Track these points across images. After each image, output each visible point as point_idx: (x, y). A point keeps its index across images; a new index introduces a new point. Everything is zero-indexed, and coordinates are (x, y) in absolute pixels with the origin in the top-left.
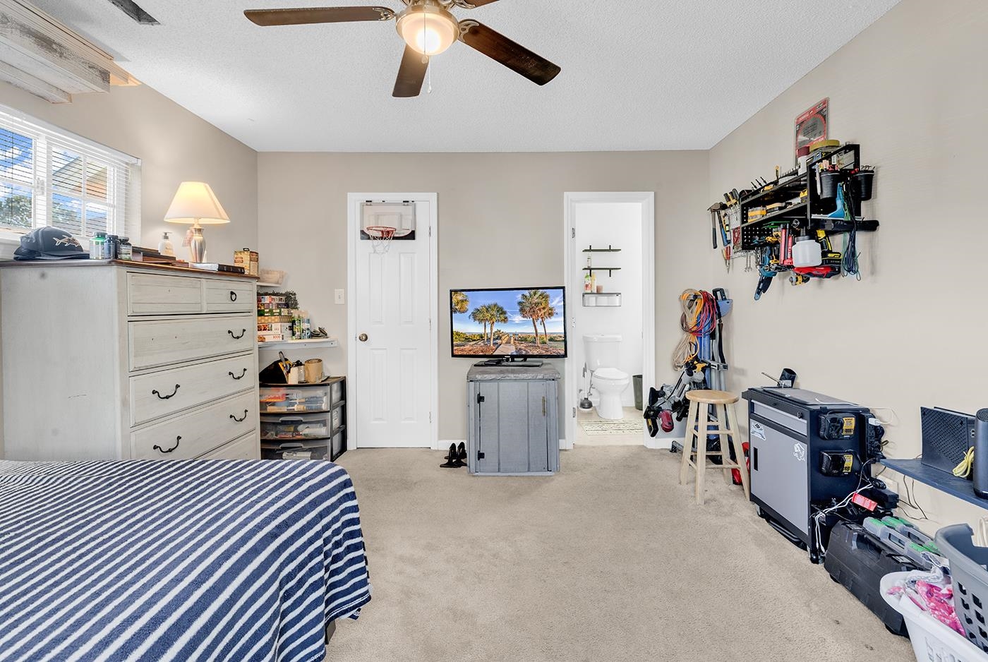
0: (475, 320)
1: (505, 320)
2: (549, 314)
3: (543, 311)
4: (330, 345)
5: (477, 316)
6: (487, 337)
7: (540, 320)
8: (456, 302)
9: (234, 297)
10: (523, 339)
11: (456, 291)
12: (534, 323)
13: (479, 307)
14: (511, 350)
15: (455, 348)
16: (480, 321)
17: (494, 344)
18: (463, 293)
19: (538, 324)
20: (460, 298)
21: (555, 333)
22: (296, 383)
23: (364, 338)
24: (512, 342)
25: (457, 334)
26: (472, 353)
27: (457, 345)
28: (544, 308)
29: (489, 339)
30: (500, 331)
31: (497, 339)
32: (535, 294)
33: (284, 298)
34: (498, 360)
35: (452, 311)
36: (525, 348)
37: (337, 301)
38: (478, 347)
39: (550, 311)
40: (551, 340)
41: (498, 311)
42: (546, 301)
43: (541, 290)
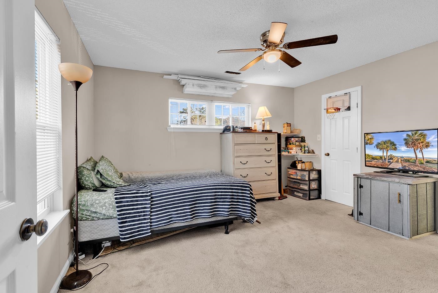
0: (377, 148)
1: (395, 149)
2: (427, 146)
3: (421, 144)
4: (315, 156)
5: (378, 146)
6: (384, 158)
7: (419, 149)
8: (367, 139)
9: (267, 139)
10: (407, 161)
11: (367, 134)
12: (415, 151)
13: (380, 142)
14: (399, 166)
15: (367, 162)
16: (381, 149)
17: (388, 162)
18: (371, 134)
19: (417, 152)
20: (369, 137)
21: (430, 158)
22: (300, 169)
23: (328, 155)
24: (400, 161)
25: (368, 155)
26: (375, 166)
27: (368, 161)
28: (422, 142)
29: (385, 159)
30: (392, 155)
31: (390, 159)
32: (416, 134)
33: (300, 139)
34: (391, 172)
35: (366, 144)
36: (407, 166)
37: (318, 140)
38: (380, 163)
39: (427, 144)
40: (427, 162)
41: (391, 144)
42: (424, 138)
43: (420, 131)
